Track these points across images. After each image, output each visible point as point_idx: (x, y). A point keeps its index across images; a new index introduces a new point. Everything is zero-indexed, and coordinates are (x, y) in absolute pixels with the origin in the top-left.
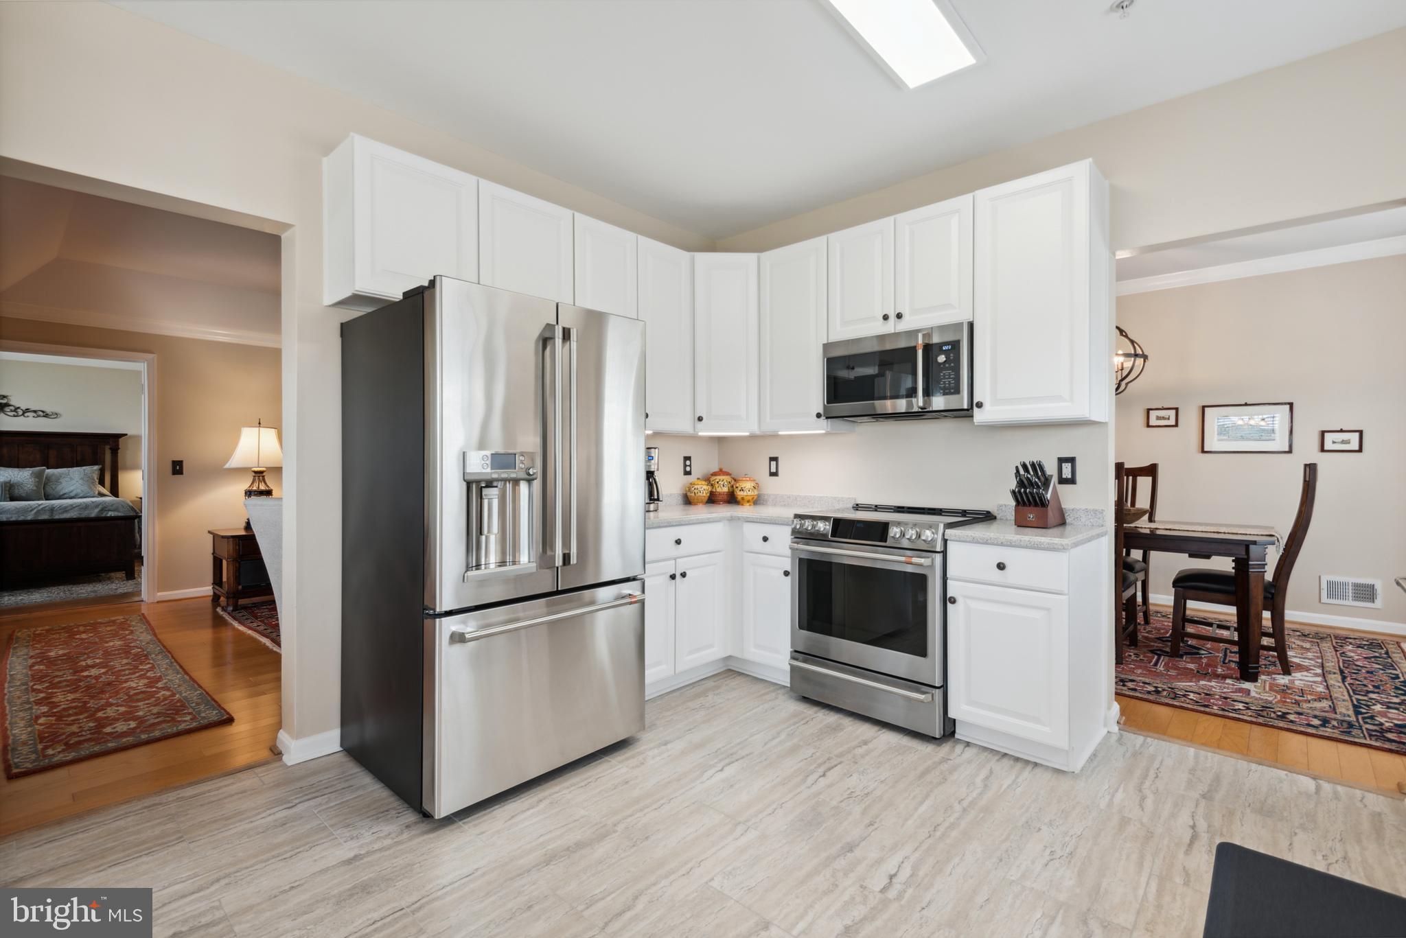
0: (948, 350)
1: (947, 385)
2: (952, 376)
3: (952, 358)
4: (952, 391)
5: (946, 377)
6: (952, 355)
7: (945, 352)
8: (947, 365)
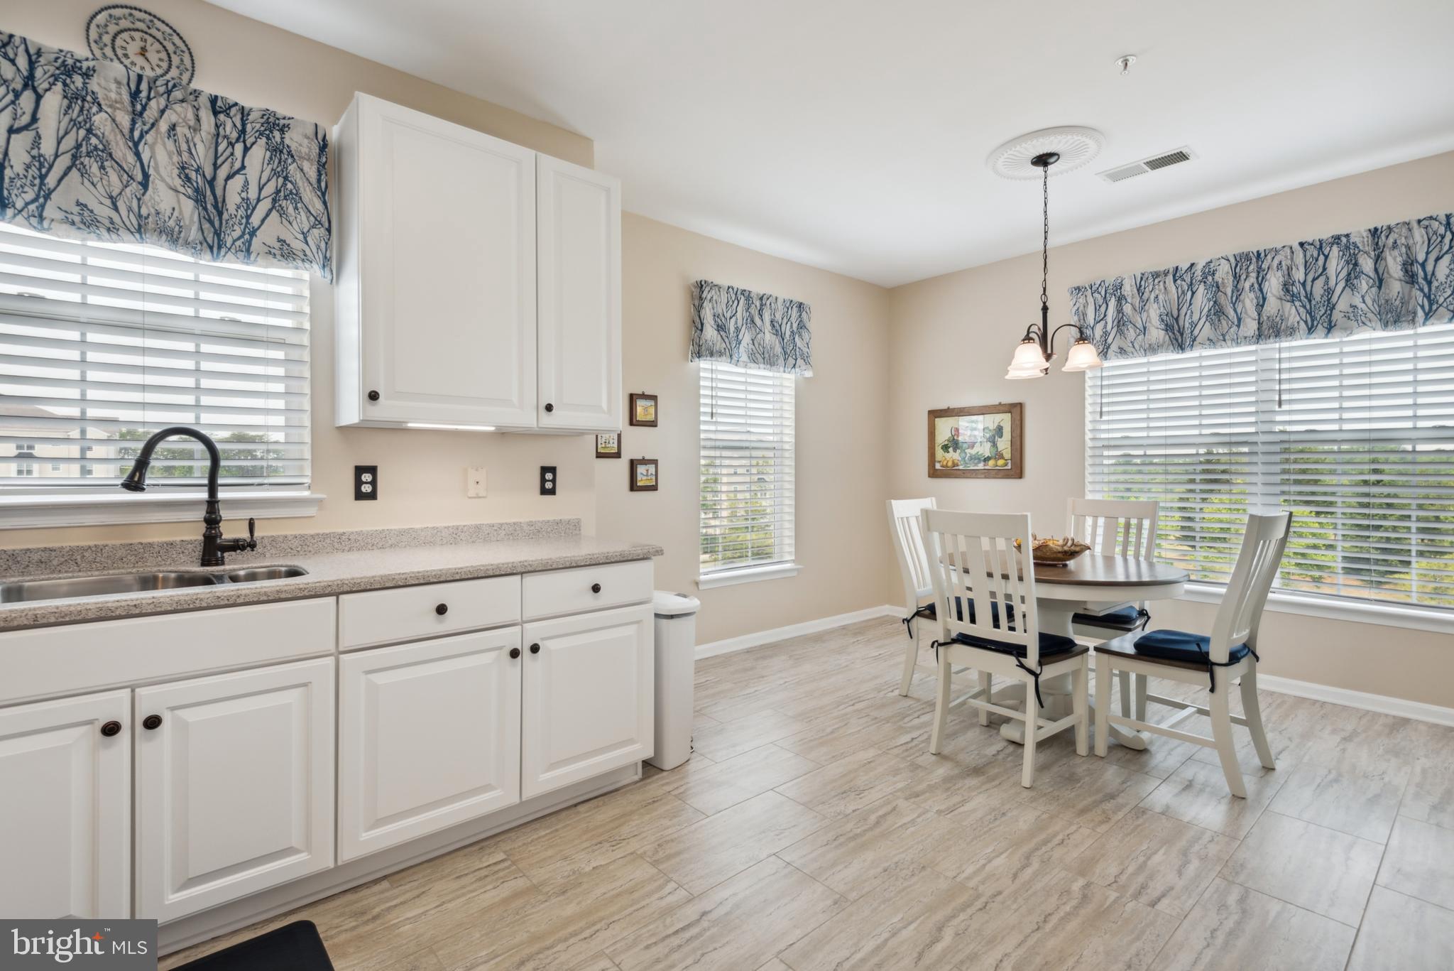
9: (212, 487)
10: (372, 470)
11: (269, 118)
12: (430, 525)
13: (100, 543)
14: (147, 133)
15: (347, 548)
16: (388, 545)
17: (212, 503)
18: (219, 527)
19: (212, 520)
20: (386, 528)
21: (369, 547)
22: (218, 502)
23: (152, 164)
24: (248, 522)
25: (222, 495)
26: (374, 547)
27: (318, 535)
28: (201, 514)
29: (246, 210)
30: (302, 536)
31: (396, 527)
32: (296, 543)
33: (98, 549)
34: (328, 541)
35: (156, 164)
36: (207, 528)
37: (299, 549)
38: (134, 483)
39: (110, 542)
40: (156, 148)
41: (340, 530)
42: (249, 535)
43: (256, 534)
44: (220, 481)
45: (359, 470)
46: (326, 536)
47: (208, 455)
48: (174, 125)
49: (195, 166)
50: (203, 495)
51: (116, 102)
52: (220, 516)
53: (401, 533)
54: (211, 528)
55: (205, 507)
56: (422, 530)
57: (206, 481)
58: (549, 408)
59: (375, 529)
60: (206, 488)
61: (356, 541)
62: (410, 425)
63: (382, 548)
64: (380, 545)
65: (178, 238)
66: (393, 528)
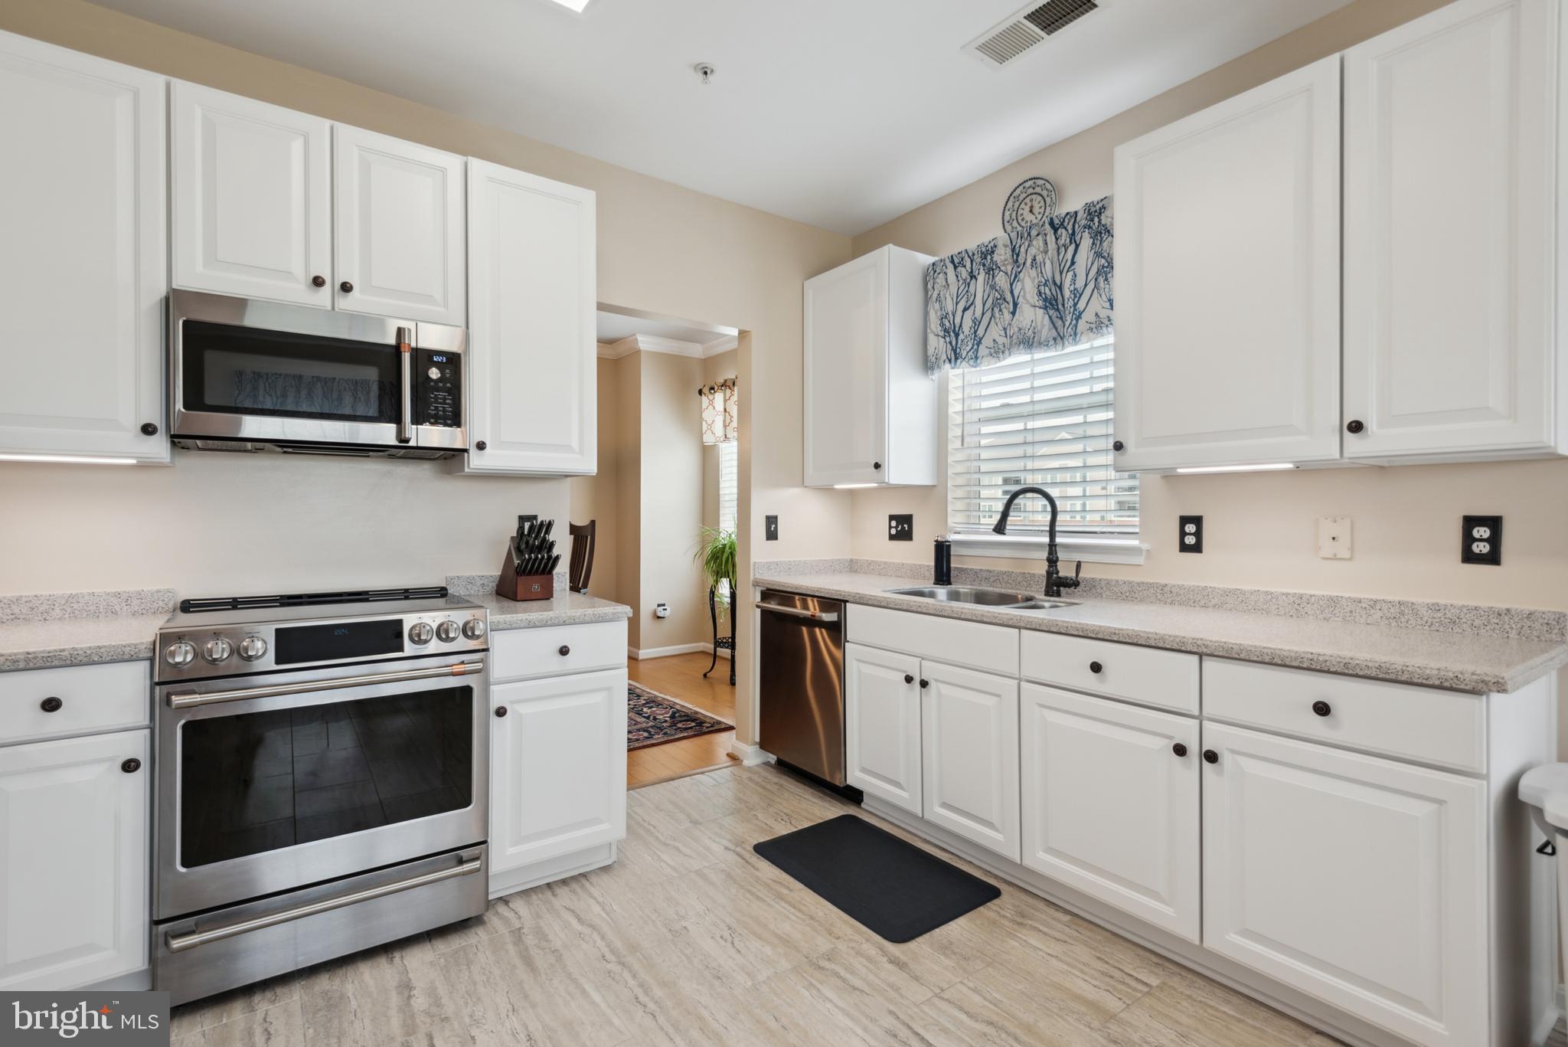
0: (442, 362)
1: (441, 413)
2: (448, 401)
3: (448, 375)
4: (449, 422)
5: (440, 402)
6: (448, 371)
7: (438, 365)
8: (441, 385)
9: (1052, 533)
10: (1197, 521)
11: (1089, 210)
12: (1263, 589)
13: (1011, 570)
14: (1019, 273)
15: (1169, 601)
16: (1210, 604)
17: (1052, 546)
18: (1056, 566)
19: (1052, 561)
20: (1209, 585)
21: (1191, 603)
22: (1056, 545)
23: (1022, 294)
24: (1076, 563)
25: (1059, 540)
26: (1196, 604)
27: (1143, 583)
28: (1045, 555)
29: (1074, 300)
30: (1130, 583)
31: (1221, 586)
32: (1125, 588)
33: (1009, 574)
34: (1152, 591)
35: (1025, 293)
36: (1049, 566)
37: (1127, 594)
38: (1000, 528)
39: (1015, 571)
40: (1025, 281)
41: (1163, 582)
42: (1074, 575)
43: (1080, 575)
44: (1057, 529)
45: (1184, 520)
46: (1150, 586)
47: (1049, 508)
48: (1035, 257)
49: (1044, 281)
50: (1046, 540)
51: (1005, 260)
52: (1057, 558)
53: (1227, 593)
54: (1052, 567)
55: (1047, 549)
56: (1252, 593)
57: (1048, 529)
58: (1356, 427)
59: (1196, 584)
60: (1048, 534)
61: (1178, 595)
62: (1180, 471)
63: (1205, 606)
64: (1202, 603)
65: (1033, 343)
66: (1217, 586)
